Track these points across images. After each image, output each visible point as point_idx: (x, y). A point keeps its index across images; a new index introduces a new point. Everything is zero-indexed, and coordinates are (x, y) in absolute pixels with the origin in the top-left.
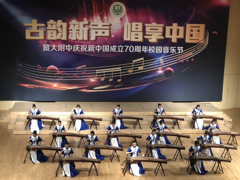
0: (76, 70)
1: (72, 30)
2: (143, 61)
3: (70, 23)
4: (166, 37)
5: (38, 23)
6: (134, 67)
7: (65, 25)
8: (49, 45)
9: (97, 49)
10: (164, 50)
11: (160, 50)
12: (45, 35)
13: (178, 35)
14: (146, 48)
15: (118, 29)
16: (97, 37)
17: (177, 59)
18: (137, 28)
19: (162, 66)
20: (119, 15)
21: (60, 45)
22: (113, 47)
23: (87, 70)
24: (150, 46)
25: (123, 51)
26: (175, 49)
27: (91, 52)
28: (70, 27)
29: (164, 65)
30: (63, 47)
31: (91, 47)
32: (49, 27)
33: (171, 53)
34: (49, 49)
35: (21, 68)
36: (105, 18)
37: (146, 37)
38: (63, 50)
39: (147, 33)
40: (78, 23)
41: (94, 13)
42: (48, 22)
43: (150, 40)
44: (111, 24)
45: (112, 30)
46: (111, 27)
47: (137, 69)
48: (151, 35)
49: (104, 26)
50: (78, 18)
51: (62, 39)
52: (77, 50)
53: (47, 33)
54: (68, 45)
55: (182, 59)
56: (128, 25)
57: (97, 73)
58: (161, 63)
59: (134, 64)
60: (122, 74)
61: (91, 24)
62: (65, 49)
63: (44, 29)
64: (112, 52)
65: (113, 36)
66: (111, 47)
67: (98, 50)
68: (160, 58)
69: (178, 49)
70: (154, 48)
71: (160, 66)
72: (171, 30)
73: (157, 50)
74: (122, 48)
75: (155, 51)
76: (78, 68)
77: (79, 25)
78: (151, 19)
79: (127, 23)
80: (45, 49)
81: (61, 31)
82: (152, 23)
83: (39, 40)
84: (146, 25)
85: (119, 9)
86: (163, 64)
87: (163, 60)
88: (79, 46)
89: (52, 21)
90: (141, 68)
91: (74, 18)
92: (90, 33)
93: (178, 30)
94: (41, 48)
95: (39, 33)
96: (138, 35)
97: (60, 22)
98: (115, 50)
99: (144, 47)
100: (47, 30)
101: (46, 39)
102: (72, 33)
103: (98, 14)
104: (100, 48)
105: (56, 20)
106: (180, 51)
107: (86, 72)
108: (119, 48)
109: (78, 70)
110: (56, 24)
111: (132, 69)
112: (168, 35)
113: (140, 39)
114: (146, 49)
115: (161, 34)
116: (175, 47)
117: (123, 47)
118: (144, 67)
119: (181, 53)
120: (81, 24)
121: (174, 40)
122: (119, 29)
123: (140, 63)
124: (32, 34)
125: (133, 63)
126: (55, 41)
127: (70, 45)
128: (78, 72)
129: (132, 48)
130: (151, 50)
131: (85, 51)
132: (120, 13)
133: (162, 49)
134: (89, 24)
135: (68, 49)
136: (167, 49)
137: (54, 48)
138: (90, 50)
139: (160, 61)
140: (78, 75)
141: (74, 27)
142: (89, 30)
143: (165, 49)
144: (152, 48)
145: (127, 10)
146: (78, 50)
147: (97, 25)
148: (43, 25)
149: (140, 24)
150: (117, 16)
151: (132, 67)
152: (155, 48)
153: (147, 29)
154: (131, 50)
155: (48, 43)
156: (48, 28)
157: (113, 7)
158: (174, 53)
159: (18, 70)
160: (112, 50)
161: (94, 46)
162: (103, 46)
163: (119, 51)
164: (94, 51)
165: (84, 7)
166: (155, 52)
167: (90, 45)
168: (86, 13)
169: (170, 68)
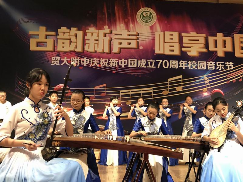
0: (93, 90)
1: (89, 40)
2: (182, 80)
3: (87, 31)
4: (209, 50)
5: (47, 31)
6: (170, 87)
7: (80, 33)
8: (59, 58)
9: (121, 64)
10: (208, 66)
11: (204, 66)
12: (55, 46)
13: (225, 47)
14: (185, 63)
15: (147, 39)
16: (121, 49)
17: (227, 77)
18: (172, 39)
19: (208, 86)
20: (148, 22)
21: (73, 58)
22: (142, 62)
23: (107, 90)
24: (190, 61)
25: (155, 67)
26: (222, 64)
27: (114, 68)
28: (87, 36)
29: (211, 85)
30: (77, 60)
31: (113, 61)
32: (60, 35)
33: (218, 70)
34: (58, 63)
35: (20, 87)
36: (131, 25)
37: (183, 49)
38: (77, 64)
39: (184, 45)
40: (97, 31)
41: (118, 19)
42: (59, 30)
43: (189, 54)
44: (139, 34)
45: (140, 40)
46: (138, 37)
47: (175, 90)
48: (190, 47)
49: (129, 35)
50: (97, 25)
51: (76, 50)
52: (95, 65)
53: (57, 43)
54: (84, 58)
55: (233, 78)
56: (160, 35)
57: (121, 94)
58: (206, 82)
59: (170, 84)
60: (154, 96)
61: (114, 32)
62: (80, 63)
63: (54, 38)
64: (140, 68)
65: (141, 48)
66: (139, 61)
67: (123, 65)
68: (204, 76)
69: (226, 64)
70: (195, 63)
71: (205, 87)
72: (216, 42)
73: (200, 66)
74: (153, 63)
75: (197, 67)
76: (96, 88)
77: (98, 33)
78: (189, 27)
79: (159, 32)
80: (54, 62)
81: (76, 41)
82: (191, 33)
83: (47, 51)
84: (183, 34)
85: (149, 15)
86: (209, 84)
87: (208, 78)
88: (98, 59)
89: (64, 29)
90: (179, 89)
91: (92, 25)
92: (112, 44)
93: (225, 42)
94: (48, 61)
95: (46, 43)
96: (173, 47)
97: (74, 30)
98: (144, 65)
99: (181, 61)
100: (57, 39)
101: (56, 50)
102: (89, 43)
103: (123, 22)
104: (125, 63)
105: (69, 28)
106: (230, 68)
107: (107, 93)
108: (149, 63)
109: (96, 90)
110: (70, 33)
111: (167, 90)
112: (211, 48)
113: (177, 52)
114: (185, 65)
115: (203, 46)
116: (223, 63)
117: (155, 61)
118: (183, 88)
119: (230, 70)
120: (101, 32)
121: (220, 54)
122: (149, 39)
123: (178, 83)
124: (38, 44)
125: (168, 82)
126: (67, 53)
127: (86, 58)
128: (96, 94)
129: (166, 63)
130: (191, 65)
131: (106, 66)
132: (150, 21)
133: (206, 64)
134: (111, 33)
135: (83, 63)
136: (213, 64)
137: (65, 62)
138: (111, 65)
139: (204, 81)
140: (96, 97)
141: (92, 36)
142: (111, 40)
143: (209, 64)
144: (193, 63)
145: (159, 16)
146: (97, 65)
147: (121, 35)
148: (53, 33)
149: (176, 34)
150: (145, 24)
151: (167, 87)
152: (197, 63)
153: (185, 40)
154: (166, 66)
155: (58, 56)
156: (58, 37)
157: (140, 14)
158: (222, 70)
159: (16, 90)
160: (140, 65)
161: (118, 59)
162: (129, 60)
163: (150, 67)
164: (117, 66)
165: (105, 13)
166: (196, 69)
167: (112, 59)
168: (107, 20)
169: (219, 89)
